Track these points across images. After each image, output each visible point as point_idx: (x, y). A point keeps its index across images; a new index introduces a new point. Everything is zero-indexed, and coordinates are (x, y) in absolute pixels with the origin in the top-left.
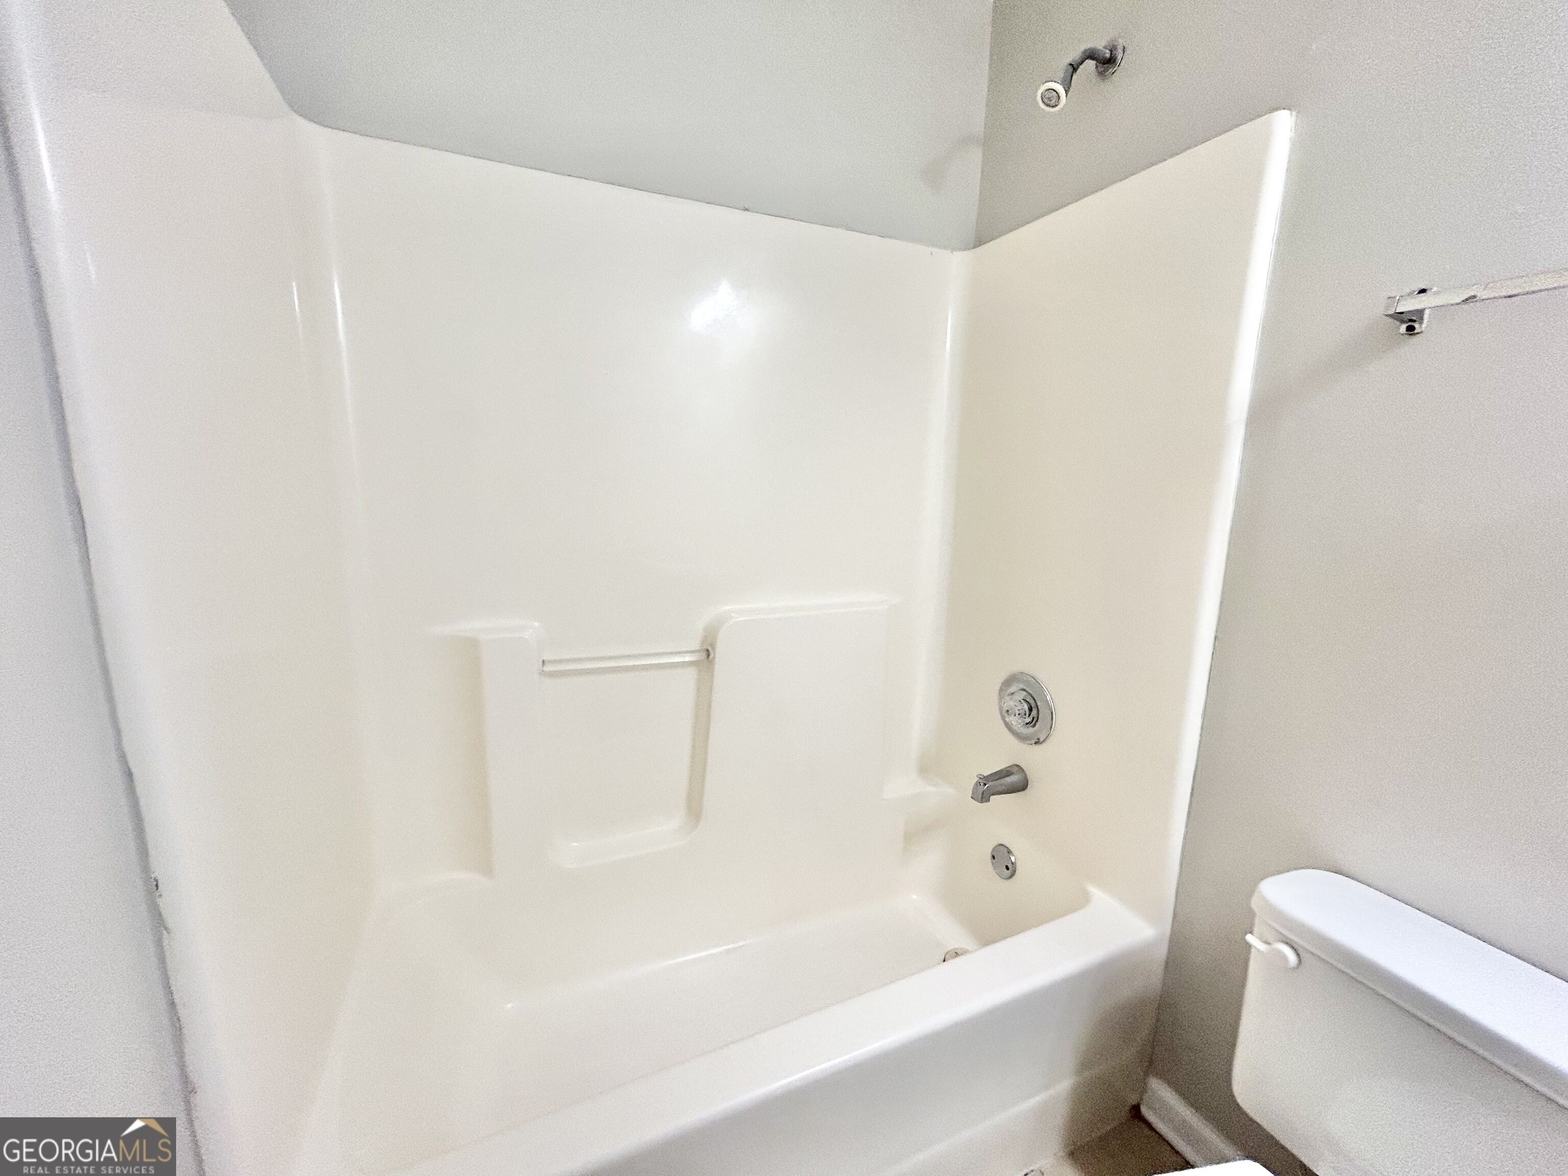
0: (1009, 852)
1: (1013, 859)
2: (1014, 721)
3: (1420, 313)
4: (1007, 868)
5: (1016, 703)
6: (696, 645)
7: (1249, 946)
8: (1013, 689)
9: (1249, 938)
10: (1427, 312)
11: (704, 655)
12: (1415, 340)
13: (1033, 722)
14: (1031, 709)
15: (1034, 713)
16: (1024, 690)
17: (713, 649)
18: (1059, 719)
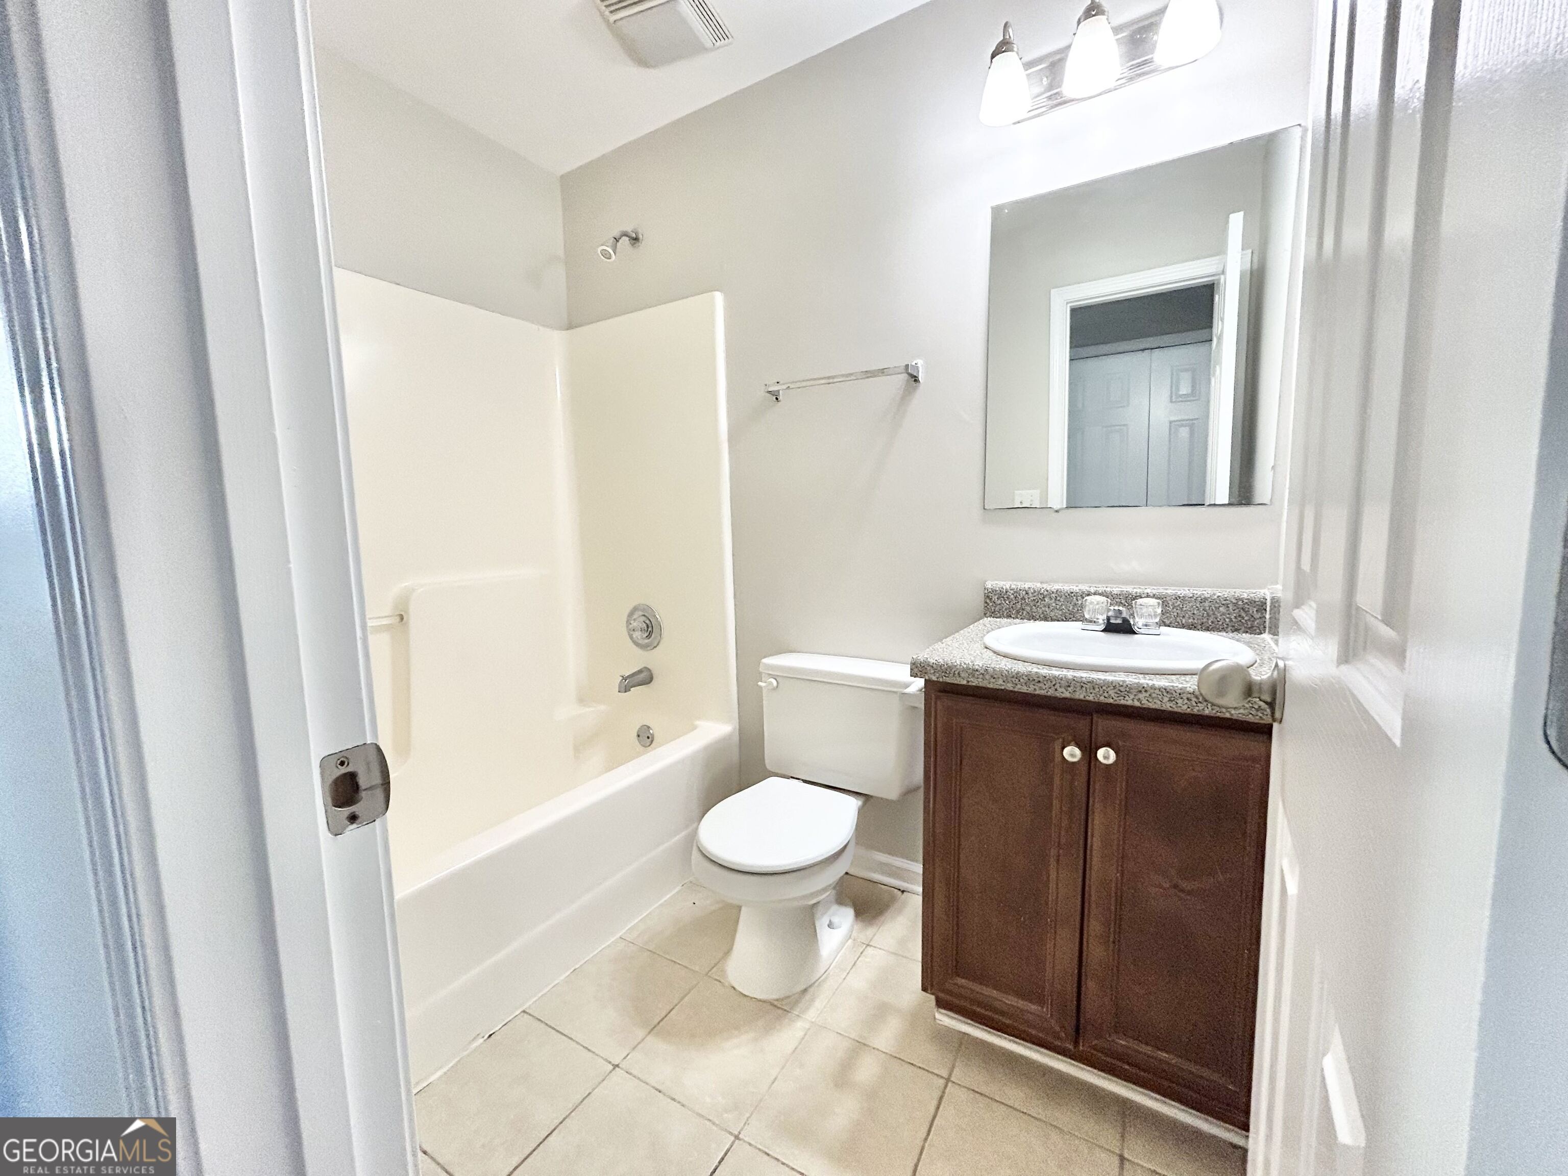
0: (649, 727)
1: (651, 731)
2: (637, 635)
3: (778, 391)
4: (648, 738)
5: (638, 623)
6: (387, 611)
7: (761, 687)
8: (635, 617)
9: (760, 683)
10: (781, 392)
11: (398, 619)
12: (779, 404)
13: (649, 636)
14: (648, 627)
15: (650, 629)
16: (644, 615)
17: (407, 612)
18: (665, 633)
